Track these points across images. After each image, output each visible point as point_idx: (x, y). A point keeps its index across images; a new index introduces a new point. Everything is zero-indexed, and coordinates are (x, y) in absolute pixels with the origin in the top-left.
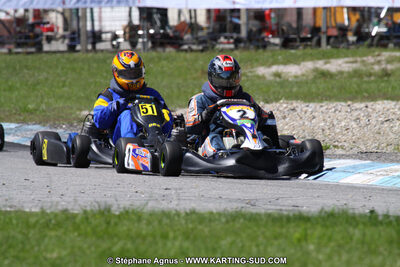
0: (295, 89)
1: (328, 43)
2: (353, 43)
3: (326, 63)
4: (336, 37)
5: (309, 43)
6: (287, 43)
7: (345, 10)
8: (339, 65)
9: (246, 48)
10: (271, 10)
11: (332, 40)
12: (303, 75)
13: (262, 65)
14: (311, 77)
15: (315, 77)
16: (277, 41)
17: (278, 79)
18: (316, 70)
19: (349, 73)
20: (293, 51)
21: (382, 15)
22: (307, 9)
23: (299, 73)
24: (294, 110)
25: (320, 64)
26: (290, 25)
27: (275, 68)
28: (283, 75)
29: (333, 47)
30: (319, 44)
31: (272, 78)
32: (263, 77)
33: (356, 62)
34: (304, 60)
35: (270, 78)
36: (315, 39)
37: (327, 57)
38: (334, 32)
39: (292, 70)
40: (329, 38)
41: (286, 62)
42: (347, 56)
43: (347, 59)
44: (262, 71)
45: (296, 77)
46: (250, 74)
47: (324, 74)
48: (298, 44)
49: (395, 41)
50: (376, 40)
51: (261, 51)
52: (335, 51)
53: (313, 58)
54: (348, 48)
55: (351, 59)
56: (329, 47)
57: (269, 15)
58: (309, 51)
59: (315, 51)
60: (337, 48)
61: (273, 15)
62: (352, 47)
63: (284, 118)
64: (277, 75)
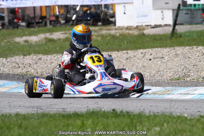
0: (37, 49)
1: (50, 24)
2: (64, 24)
3: (51, 35)
4: (54, 21)
5: (41, 25)
6: (29, 25)
7: (57, 7)
8: (58, 35)
9: (8, 28)
10: (18, 8)
11: (52, 23)
12: (39, 41)
13: (18, 36)
14: (44, 42)
15: (46, 42)
16: (24, 24)
17: (27, 44)
18: (46, 38)
19: (63, 39)
20: (32, 29)
21: (78, 9)
22: (37, 7)
23: (37, 40)
24: (40, 59)
25: (48, 35)
26: (29, 16)
27: (24, 38)
28: (29, 41)
29: (53, 26)
30: (46, 25)
31: (24, 43)
32: (19, 43)
33: (66, 33)
34: (39, 33)
35: (22, 43)
36: (44, 22)
37: (51, 31)
38: (53, 18)
39: (34, 39)
40: (51, 22)
41: (30, 35)
42: (61, 31)
43: (61, 32)
44: (18, 39)
45: (36, 42)
46: (12, 42)
47: (51, 40)
48: (35, 25)
49: (85, 22)
50: (75, 22)
51: (16, 29)
52: (54, 28)
53: (44, 32)
54: (61, 26)
55: (63, 32)
56: (51, 26)
57: (18, 11)
58: (41, 28)
59: (44, 29)
60: (56, 26)
61: (20, 11)
62: (63, 26)
63: (36, 63)
64: (26, 41)
